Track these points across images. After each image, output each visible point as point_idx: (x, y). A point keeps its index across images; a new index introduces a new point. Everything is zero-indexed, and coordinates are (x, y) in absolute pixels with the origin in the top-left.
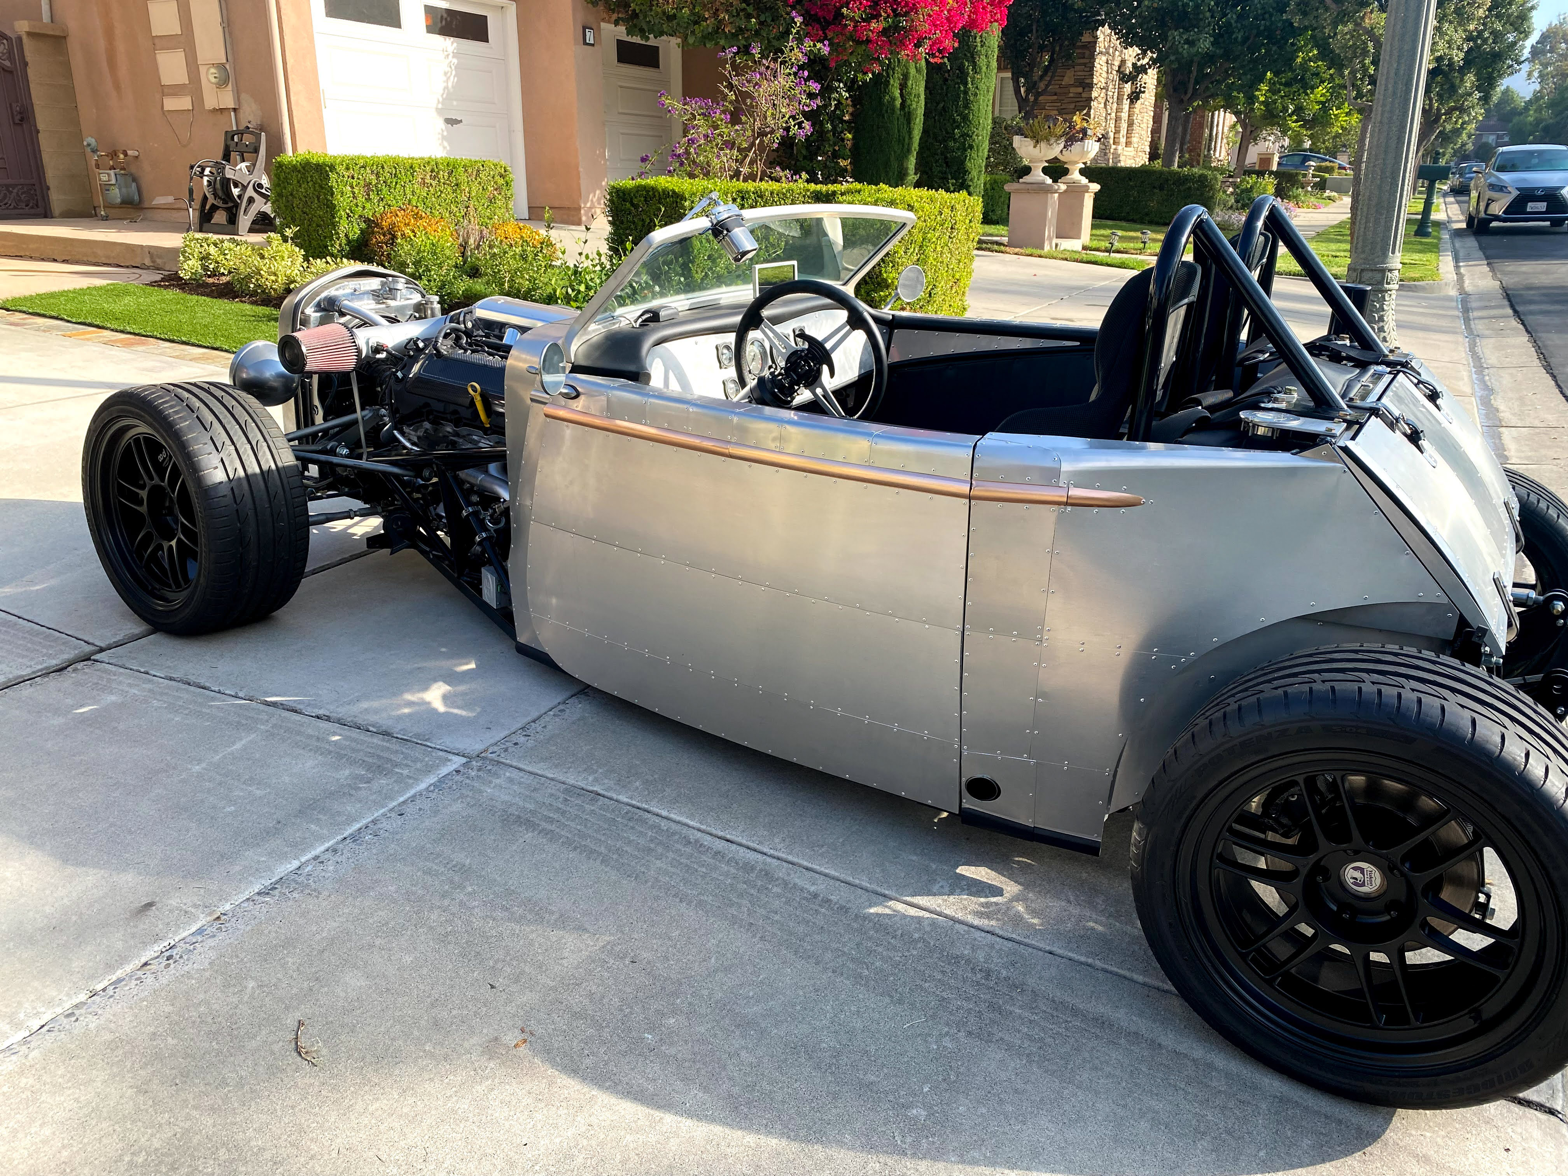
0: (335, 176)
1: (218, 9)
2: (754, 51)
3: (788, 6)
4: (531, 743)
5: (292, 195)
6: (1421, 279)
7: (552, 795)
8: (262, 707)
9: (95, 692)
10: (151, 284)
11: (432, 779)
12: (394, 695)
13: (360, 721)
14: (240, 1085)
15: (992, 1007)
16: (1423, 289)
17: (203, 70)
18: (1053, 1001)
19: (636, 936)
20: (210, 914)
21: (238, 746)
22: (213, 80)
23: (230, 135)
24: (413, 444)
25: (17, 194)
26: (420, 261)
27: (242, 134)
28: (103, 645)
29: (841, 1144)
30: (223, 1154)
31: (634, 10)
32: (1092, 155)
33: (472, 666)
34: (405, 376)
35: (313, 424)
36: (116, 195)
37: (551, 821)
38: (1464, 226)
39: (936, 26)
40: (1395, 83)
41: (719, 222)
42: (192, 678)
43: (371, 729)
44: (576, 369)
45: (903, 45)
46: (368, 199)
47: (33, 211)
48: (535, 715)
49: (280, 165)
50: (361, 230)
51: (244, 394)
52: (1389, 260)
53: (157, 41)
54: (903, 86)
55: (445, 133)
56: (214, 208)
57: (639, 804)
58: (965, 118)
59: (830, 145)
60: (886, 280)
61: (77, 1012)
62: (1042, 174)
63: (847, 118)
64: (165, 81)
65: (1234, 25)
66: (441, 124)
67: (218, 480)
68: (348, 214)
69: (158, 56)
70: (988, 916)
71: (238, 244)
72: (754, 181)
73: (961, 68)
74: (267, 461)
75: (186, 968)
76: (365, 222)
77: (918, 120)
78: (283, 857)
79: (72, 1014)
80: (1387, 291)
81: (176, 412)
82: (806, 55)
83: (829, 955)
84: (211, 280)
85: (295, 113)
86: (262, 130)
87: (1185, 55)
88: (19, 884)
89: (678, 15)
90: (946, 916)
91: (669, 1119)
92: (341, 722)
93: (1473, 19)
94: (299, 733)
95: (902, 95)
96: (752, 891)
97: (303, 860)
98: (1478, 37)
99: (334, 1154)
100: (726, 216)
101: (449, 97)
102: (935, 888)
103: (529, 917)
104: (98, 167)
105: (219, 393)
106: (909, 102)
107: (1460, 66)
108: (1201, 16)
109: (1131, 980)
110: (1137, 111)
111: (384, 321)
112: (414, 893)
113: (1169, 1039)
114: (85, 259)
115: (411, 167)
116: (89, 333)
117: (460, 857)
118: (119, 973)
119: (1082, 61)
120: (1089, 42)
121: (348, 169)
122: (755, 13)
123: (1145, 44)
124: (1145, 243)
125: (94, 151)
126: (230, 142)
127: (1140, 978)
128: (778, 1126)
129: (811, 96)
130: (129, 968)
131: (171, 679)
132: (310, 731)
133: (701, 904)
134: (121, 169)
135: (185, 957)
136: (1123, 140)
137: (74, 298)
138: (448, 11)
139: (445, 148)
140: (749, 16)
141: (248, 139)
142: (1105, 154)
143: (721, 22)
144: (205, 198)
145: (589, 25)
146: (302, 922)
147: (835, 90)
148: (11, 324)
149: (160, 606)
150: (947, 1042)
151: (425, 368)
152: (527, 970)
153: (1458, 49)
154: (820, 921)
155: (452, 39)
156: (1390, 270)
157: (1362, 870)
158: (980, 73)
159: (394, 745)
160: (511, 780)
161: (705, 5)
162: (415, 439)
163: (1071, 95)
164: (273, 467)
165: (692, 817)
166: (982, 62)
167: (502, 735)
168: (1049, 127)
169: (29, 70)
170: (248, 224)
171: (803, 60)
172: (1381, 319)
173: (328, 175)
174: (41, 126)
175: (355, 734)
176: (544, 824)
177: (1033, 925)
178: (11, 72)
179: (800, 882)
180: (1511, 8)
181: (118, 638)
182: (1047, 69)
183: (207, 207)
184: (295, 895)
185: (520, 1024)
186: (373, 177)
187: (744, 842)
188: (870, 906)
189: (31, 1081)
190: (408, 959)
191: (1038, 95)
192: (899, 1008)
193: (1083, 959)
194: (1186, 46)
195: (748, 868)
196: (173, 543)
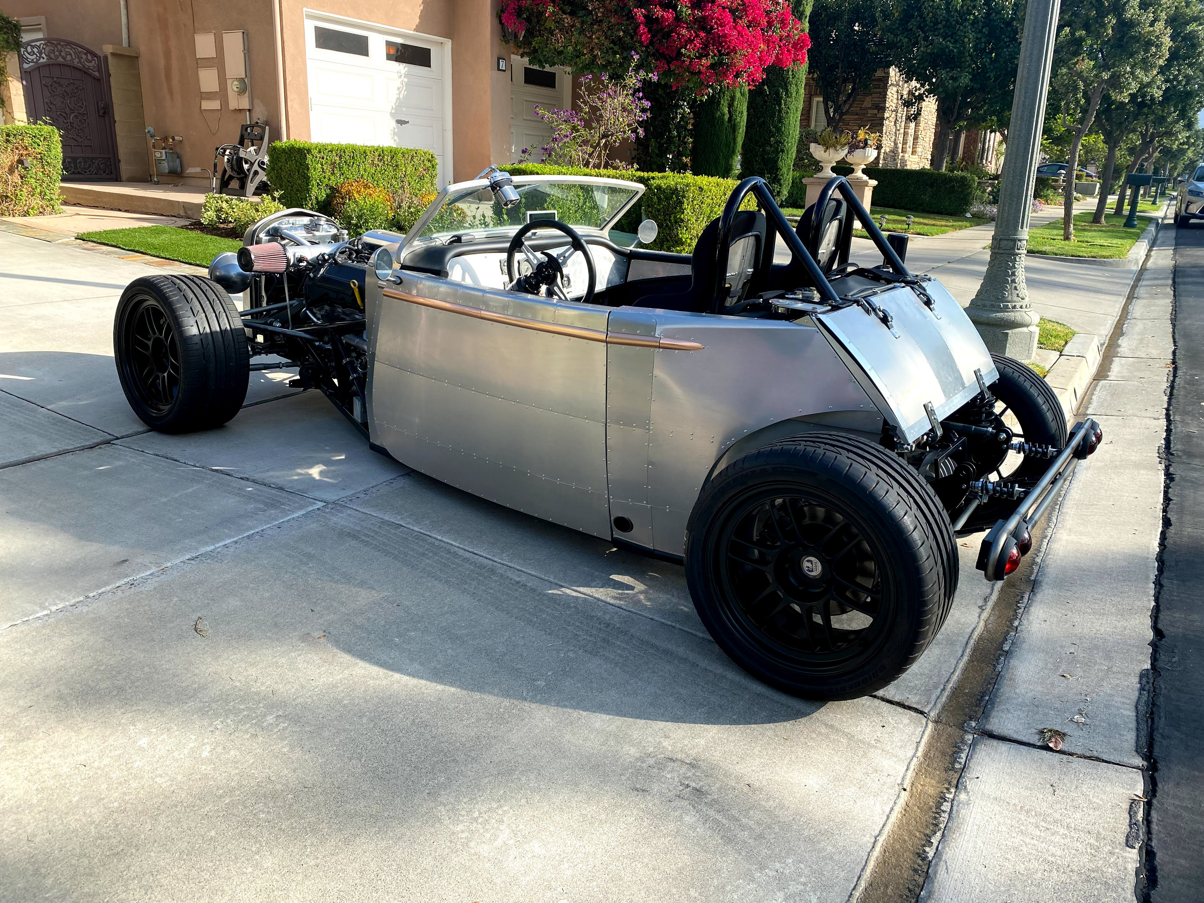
0: (311, 157)
1: (242, 40)
2: (603, 78)
3: (643, 46)
4: (367, 497)
5: (281, 169)
6: (1111, 257)
7: (372, 524)
8: (209, 472)
9: (110, 459)
10: (182, 227)
11: (303, 512)
12: (291, 469)
13: (266, 481)
14: (162, 641)
15: (604, 640)
16: (1110, 264)
17: (229, 82)
18: (642, 640)
19: (404, 594)
20: (158, 567)
21: (190, 490)
22: (236, 89)
23: (244, 128)
24: (318, 319)
25: (98, 164)
26: (361, 216)
27: (253, 127)
28: (118, 436)
29: (490, 693)
30: (146, 669)
31: (534, 47)
32: (872, 159)
33: (343, 457)
34: (315, 276)
35: (261, 306)
36: (165, 167)
37: (368, 536)
38: (1172, 221)
39: (749, 63)
40: (1023, 111)
41: (495, 182)
42: (169, 455)
43: (272, 486)
44: (403, 267)
45: (725, 75)
46: (333, 174)
47: (108, 177)
48: (375, 484)
49: (275, 148)
50: (327, 195)
51: (215, 283)
52: (1018, 233)
53: (199, 61)
54: (731, 106)
55: (396, 130)
56: (231, 178)
57: (425, 532)
58: (779, 130)
59: (675, 147)
60: (681, 239)
61: (77, 605)
62: (831, 172)
63: (690, 127)
64: (203, 90)
65: (988, 67)
66: (393, 124)
67: (193, 333)
68: (318, 183)
69: (199, 72)
70: (620, 599)
71: (242, 202)
72: (599, 169)
73: (777, 94)
74: (225, 324)
75: (140, 589)
76: (330, 189)
77: (741, 130)
78: (206, 544)
79: (75, 605)
80: (1017, 254)
81: (171, 291)
82: (641, 81)
83: (516, 610)
84: (222, 226)
85: (290, 113)
86: (267, 125)
87: (950, 88)
88: (52, 548)
89: (565, 51)
90: (595, 598)
91: (397, 676)
92: (254, 481)
93: (1155, 67)
94: (229, 486)
95: (729, 112)
96: (481, 578)
97: (217, 546)
98: (1174, 79)
99: (207, 675)
100: (500, 178)
101: (400, 104)
102: (593, 584)
103: (343, 580)
104: (154, 147)
105: (198, 282)
106: (734, 117)
107: (1159, 101)
108: (963, 60)
109: (696, 636)
110: (921, 128)
111: (309, 244)
112: (278, 565)
113: (704, 663)
114: (140, 210)
115: (365, 152)
116: (136, 257)
117: (310, 550)
118: (103, 590)
119: (878, 90)
120: (884, 77)
121: (320, 152)
122: (620, 51)
123: (923, 79)
124: (909, 224)
125: (152, 136)
126: (244, 132)
127: (701, 635)
128: (458, 683)
129: (643, 110)
130: (108, 588)
131: (157, 455)
132: (235, 485)
133: (447, 582)
134: (170, 149)
135: (141, 585)
136: (910, 150)
137: (128, 234)
138: (403, 45)
139: (395, 140)
140: (615, 53)
141: (257, 131)
142: (895, 160)
143: (595, 56)
144: (225, 171)
145: (502, 57)
146: (210, 573)
147: (680, 107)
148: (85, 249)
149: (154, 413)
150: (571, 654)
151: (327, 271)
152: (335, 605)
153: (1158, 88)
154: (517, 594)
155: (404, 64)
156: (1020, 240)
157: (811, 562)
158: (791, 97)
159: (284, 494)
160: (349, 515)
161: (584, 45)
162: (320, 316)
163: (869, 115)
164: (228, 328)
165: (455, 541)
166: (793, 89)
167: (351, 493)
168: (836, 138)
169: (111, 79)
170: (253, 189)
171: (638, 85)
172: (1013, 274)
173: (306, 156)
174: (117, 118)
175: (262, 488)
176: (363, 538)
177: (646, 605)
178: (99, 80)
179: (511, 576)
180: (1199, 59)
181: (128, 433)
182: (850, 95)
183: (226, 177)
184: (209, 561)
185: (324, 628)
186: (337, 158)
187: (484, 555)
188: (550, 590)
189: (48, 631)
190: (267, 595)
191: (842, 114)
192: (549, 637)
193: (669, 623)
194: (951, 82)
195: (482, 567)
196: (166, 374)
